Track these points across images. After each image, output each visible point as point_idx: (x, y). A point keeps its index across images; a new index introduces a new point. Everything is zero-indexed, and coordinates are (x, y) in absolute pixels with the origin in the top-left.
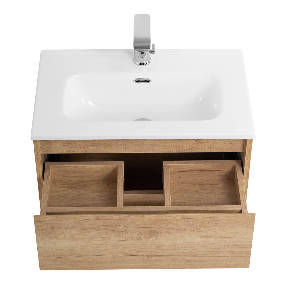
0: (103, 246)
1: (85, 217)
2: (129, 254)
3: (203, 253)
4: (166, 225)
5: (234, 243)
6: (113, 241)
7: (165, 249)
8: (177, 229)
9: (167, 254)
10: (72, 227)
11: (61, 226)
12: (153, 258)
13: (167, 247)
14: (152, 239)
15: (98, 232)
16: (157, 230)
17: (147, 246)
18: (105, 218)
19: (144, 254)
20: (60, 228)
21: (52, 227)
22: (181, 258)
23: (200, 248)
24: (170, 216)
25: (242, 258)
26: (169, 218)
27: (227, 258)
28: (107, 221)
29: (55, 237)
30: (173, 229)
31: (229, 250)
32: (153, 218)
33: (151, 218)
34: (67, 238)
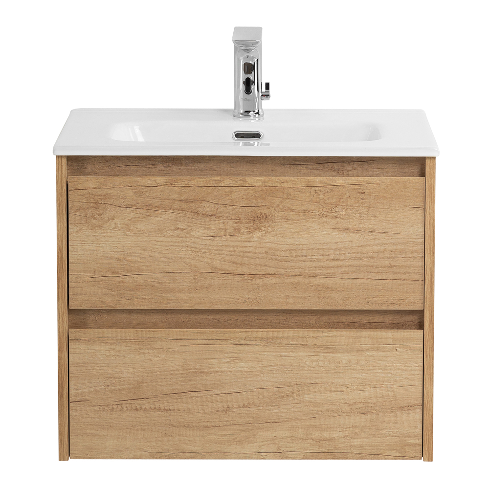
0: (178, 248)
1: (150, 180)
2: (220, 270)
3: (344, 269)
4: (282, 202)
5: (395, 247)
6: (194, 237)
7: (279, 258)
8: (299, 211)
9: (282, 272)
10: (129, 203)
11: (111, 201)
12: (259, 281)
13: (283, 254)
14: (258, 233)
15: (171, 215)
16: (267, 212)
17: (251, 249)
18: (183, 184)
19: (246, 270)
20: (109, 206)
21: (97, 203)
22: (306, 280)
23: (337, 257)
24: (287, 181)
25: (410, 282)
26: (285, 185)
27: (384, 282)
28: (186, 190)
29: (100, 226)
30: (292, 211)
31: (387, 263)
32: (260, 184)
33: (257, 185)
34: (120, 230)
